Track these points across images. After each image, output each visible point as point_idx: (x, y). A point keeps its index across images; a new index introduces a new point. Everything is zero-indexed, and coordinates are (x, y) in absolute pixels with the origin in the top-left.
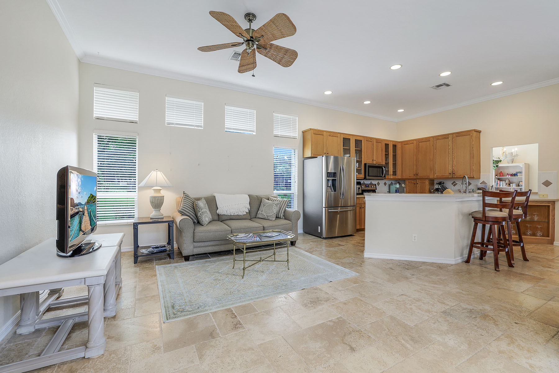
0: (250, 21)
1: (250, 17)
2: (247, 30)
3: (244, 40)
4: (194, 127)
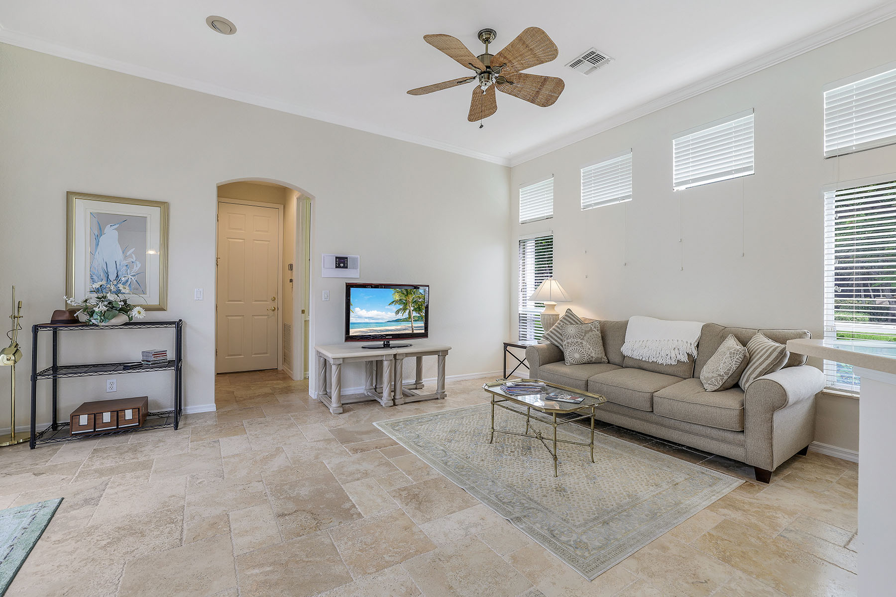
0: (487, 41)
1: (486, 35)
2: (482, 57)
3: (476, 72)
4: (618, 202)
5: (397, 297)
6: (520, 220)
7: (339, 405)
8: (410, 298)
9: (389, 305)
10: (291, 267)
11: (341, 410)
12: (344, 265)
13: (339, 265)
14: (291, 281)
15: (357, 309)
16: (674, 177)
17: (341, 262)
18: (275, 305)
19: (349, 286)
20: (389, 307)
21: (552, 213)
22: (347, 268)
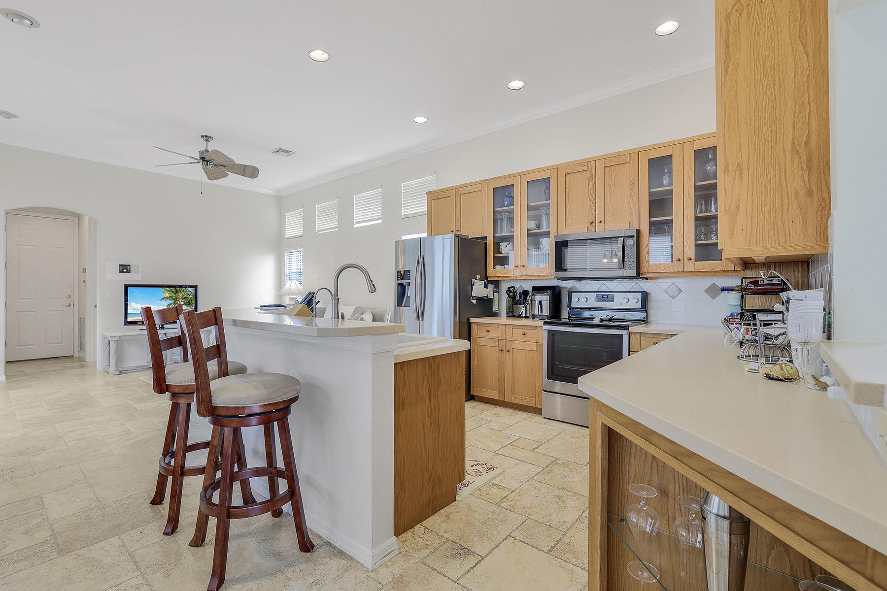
4: (332, 230)
5: (167, 294)
6: (286, 236)
7: (116, 369)
8: (180, 295)
9: (161, 300)
10: (84, 270)
11: (118, 373)
12: (127, 270)
13: (123, 270)
14: (85, 281)
15: (133, 304)
16: (355, 218)
17: (125, 269)
18: (70, 301)
19: (127, 287)
20: (160, 302)
21: (302, 234)
22: (130, 272)
